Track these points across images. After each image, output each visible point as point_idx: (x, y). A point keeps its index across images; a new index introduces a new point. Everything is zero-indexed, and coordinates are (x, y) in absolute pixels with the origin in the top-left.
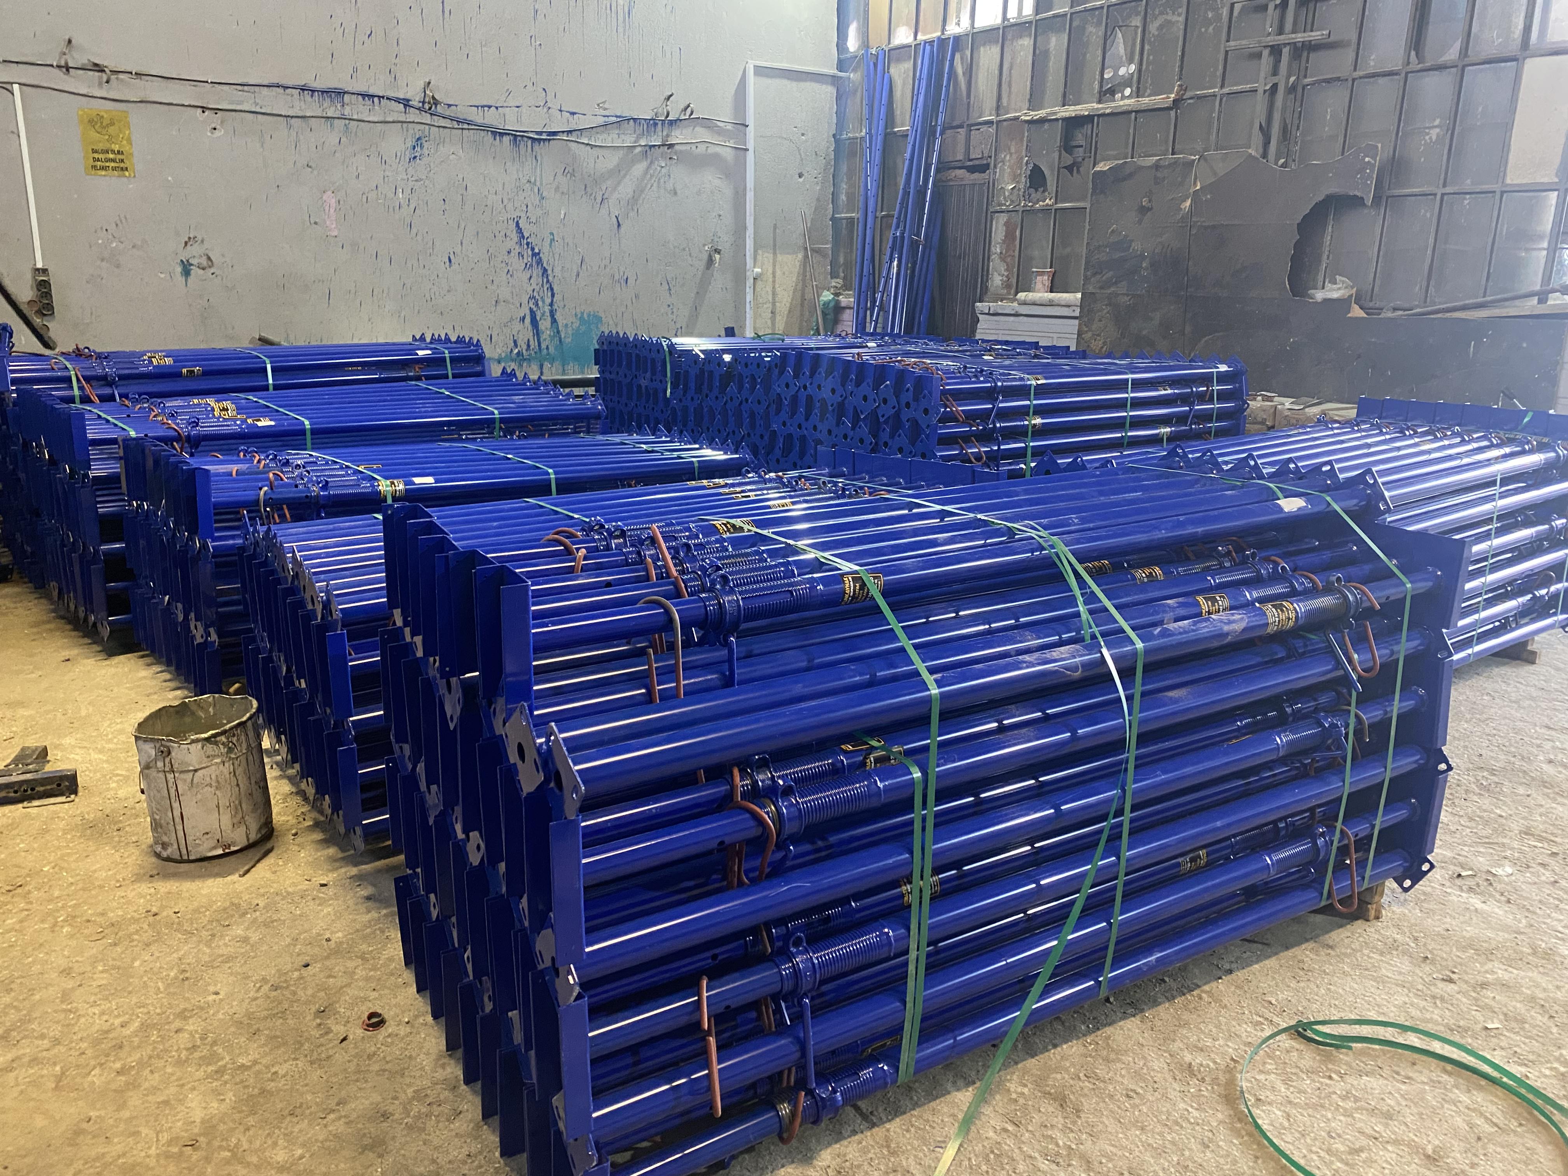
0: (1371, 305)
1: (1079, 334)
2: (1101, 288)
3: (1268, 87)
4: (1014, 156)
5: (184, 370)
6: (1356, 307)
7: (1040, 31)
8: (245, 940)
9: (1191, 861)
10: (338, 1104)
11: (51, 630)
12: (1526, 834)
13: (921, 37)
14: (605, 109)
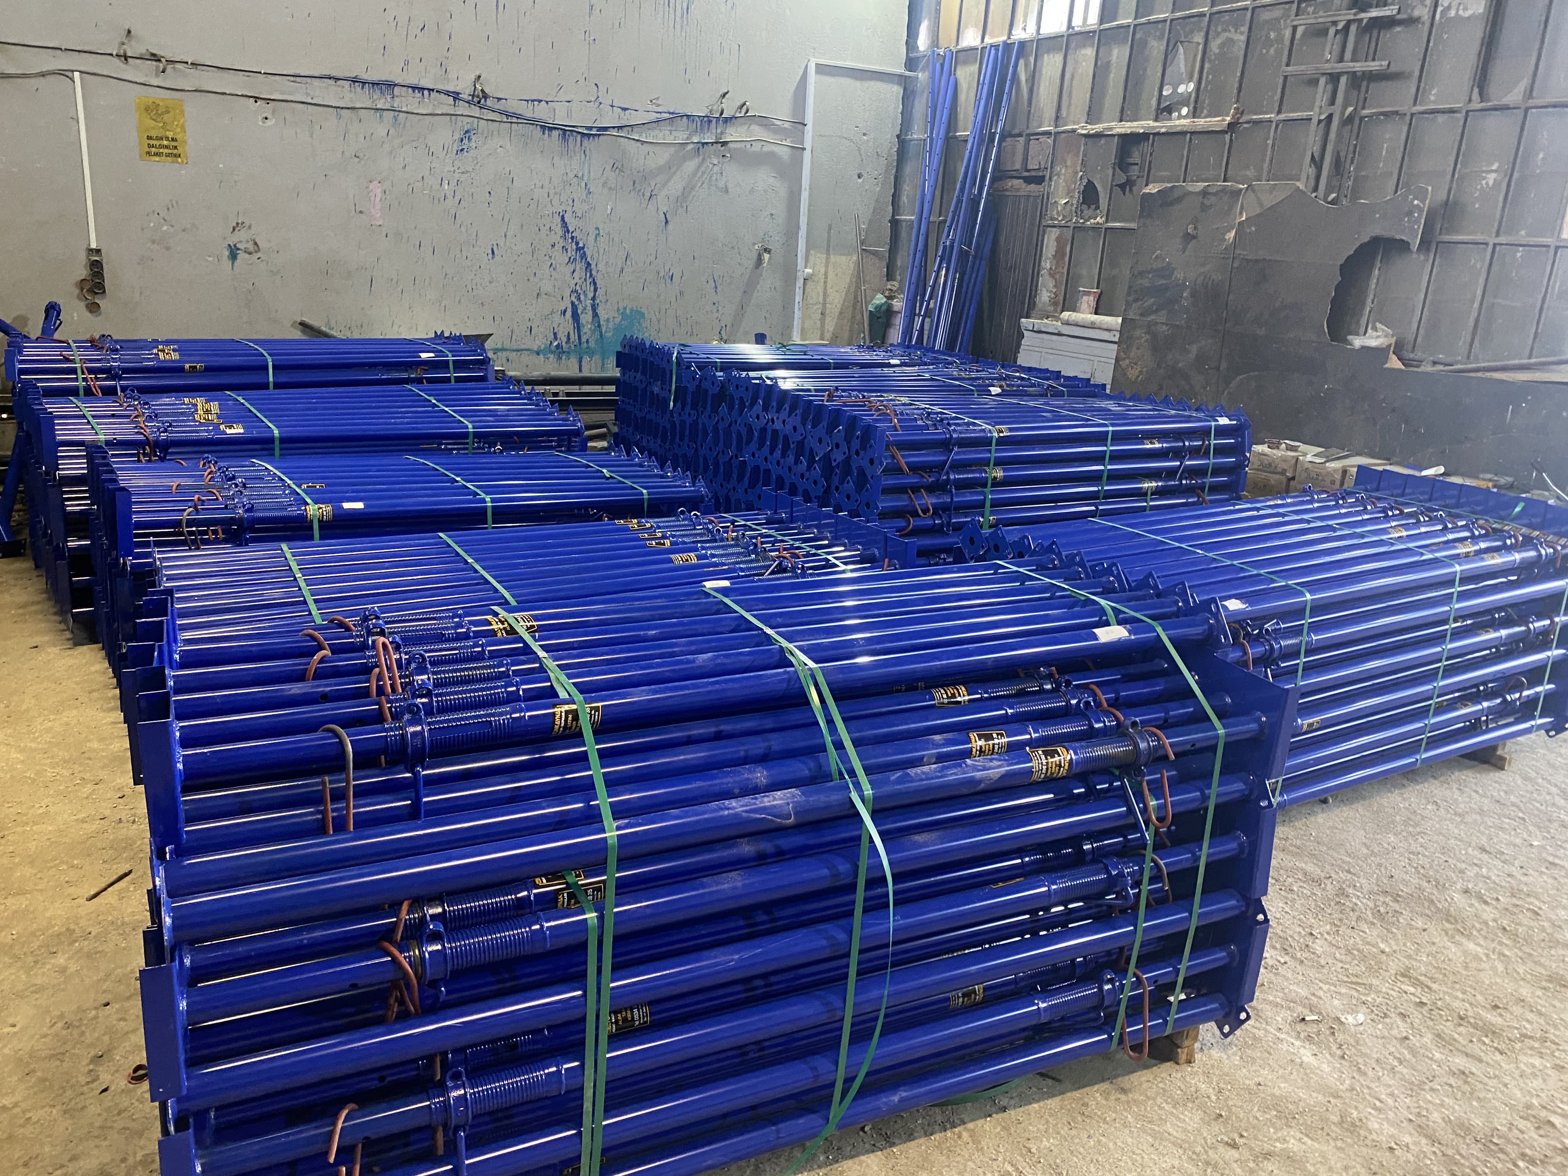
0: (1412, 356)
1: (1117, 360)
2: (1142, 315)
3: (1323, 117)
4: (1070, 170)
5: (187, 366)
6: (1394, 358)
7: (1103, 41)
8: (63, 970)
9: (964, 996)
10: (70, 1160)
11: (36, 612)
12: (1403, 975)
13: (988, 40)
14: (658, 105)
